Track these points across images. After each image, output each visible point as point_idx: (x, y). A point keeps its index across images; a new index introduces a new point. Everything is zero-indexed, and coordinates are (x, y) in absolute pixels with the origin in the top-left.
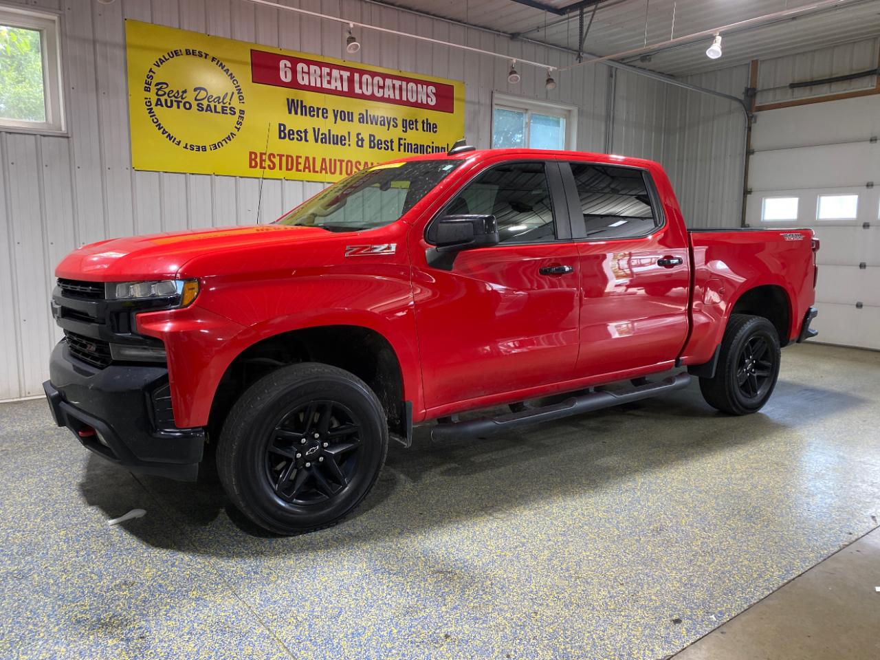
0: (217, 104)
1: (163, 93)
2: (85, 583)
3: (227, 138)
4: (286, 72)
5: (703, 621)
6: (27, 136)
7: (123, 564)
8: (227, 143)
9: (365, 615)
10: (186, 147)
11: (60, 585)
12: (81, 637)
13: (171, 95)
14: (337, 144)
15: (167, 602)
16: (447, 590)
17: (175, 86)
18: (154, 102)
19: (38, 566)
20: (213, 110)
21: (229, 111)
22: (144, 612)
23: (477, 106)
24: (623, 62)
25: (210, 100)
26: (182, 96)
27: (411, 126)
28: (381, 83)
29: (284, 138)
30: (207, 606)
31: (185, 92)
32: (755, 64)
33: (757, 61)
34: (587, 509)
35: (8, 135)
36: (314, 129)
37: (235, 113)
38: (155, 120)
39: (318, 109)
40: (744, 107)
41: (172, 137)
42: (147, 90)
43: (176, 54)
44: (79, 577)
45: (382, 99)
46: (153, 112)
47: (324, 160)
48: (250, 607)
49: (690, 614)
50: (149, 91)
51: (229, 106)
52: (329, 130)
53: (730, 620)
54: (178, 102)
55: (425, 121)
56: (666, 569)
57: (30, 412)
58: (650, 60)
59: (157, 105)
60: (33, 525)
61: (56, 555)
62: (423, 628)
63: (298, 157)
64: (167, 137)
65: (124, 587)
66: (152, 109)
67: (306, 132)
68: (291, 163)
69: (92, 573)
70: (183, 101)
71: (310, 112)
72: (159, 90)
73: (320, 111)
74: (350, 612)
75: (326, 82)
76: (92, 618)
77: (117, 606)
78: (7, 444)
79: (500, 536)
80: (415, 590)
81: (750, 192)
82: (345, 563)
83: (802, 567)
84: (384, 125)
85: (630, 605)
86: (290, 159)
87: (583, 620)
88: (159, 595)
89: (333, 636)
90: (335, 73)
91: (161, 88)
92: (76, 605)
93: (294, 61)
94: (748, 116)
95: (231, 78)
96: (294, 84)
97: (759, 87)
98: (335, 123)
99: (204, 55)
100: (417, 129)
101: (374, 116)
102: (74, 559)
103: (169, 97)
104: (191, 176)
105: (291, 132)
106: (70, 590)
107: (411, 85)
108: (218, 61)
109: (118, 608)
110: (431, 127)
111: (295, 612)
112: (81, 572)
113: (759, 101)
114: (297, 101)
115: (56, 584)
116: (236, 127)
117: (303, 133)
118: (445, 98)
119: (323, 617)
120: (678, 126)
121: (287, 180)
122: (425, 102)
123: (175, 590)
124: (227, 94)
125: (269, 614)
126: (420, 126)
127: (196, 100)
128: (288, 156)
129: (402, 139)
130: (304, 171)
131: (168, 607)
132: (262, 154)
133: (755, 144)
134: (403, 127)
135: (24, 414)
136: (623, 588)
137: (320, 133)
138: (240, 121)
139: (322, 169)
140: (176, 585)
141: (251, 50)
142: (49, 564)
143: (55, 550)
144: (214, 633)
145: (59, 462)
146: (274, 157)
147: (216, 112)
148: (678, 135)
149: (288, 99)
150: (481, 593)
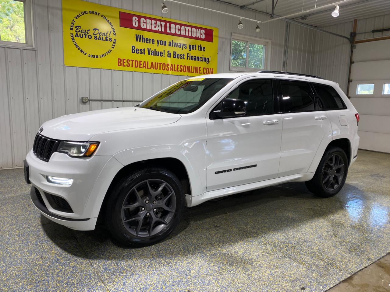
0: (103, 36)
1: (79, 31)
2: (23, 257)
3: (108, 52)
4: (135, 22)
5: (316, 289)
6: (16, 49)
7: (42, 248)
8: (108, 54)
9: (151, 279)
10: (89, 56)
11: (11, 257)
12: (16, 283)
13: (82, 32)
14: (159, 55)
15: (59, 268)
16: (192, 267)
17: (84, 28)
18: (74, 35)
19: (3, 247)
20: (102, 39)
21: (109, 40)
22: (48, 272)
23: (224, 40)
24: (294, 20)
25: (100, 35)
26: (87, 32)
27: (193, 48)
28: (180, 28)
29: (134, 52)
30: (77, 271)
31: (89, 30)
32: (356, 21)
33: (357, 20)
34: (264, 229)
35: (8, 49)
36: (148, 48)
37: (111, 41)
38: (75, 43)
39: (150, 39)
40: (350, 41)
41: (83, 51)
42: (71, 30)
43: (85, 13)
44: (21, 253)
45: (180, 36)
46: (74, 40)
47: (152, 63)
48: (97, 272)
49: (310, 285)
50: (72, 30)
51: (109, 38)
52: (155, 49)
53: (330, 289)
54: (86, 35)
55: (200, 46)
56: (300, 261)
57: (16, 174)
58: (306, 19)
59: (76, 36)
60: (6, 227)
61: (13, 242)
62: (178, 286)
63: (140, 61)
64: (80, 51)
65: (40, 259)
66: (73, 38)
67: (144, 50)
68: (137, 64)
69: (27, 252)
70: (88, 35)
71: (146, 41)
72: (77, 29)
73: (151, 41)
74: (144, 276)
75: (154, 27)
76: (23, 274)
77: (35, 269)
78: (3, 189)
79: (221, 241)
80: (177, 267)
81: (351, 81)
82: (146, 251)
83: (368, 263)
84: (181, 47)
85: (280, 279)
86: (137, 62)
87: (256, 286)
88: (56, 264)
89: (134, 288)
90: (158, 23)
91: (78, 28)
92: (17, 268)
93: (139, 17)
94: (351, 46)
95: (110, 25)
96: (139, 28)
97: (357, 32)
98: (158, 46)
99: (98, 14)
100: (196, 50)
101: (176, 43)
102: (20, 245)
103: (82, 33)
104: (91, 69)
105: (137, 50)
106: (15, 260)
107: (194, 29)
108: (104, 17)
109: (36, 269)
110: (202, 49)
111: (118, 275)
112: (22, 251)
113: (358, 38)
114: (141, 36)
115: (10, 256)
116: (112, 47)
117: (143, 51)
118: (209, 35)
119: (131, 279)
120: (318, 50)
121: (135, 72)
122: (200, 37)
123: (64, 262)
124: (108, 32)
125: (106, 276)
126: (197, 48)
127: (94, 34)
128: (136, 61)
129: (189, 54)
130: (143, 68)
131: (59, 270)
132: (124, 60)
133: (354, 59)
134: (189, 48)
135: (13, 175)
136: (277, 270)
137: (151, 51)
138: (114, 44)
139: (151, 67)
140: (65, 259)
141: (120, 12)
142: (8, 247)
143: (13, 240)
144: (78, 284)
145: (24, 197)
146: (129, 61)
147: (103, 40)
148: (318, 55)
149: (136, 35)
150: (208, 269)
